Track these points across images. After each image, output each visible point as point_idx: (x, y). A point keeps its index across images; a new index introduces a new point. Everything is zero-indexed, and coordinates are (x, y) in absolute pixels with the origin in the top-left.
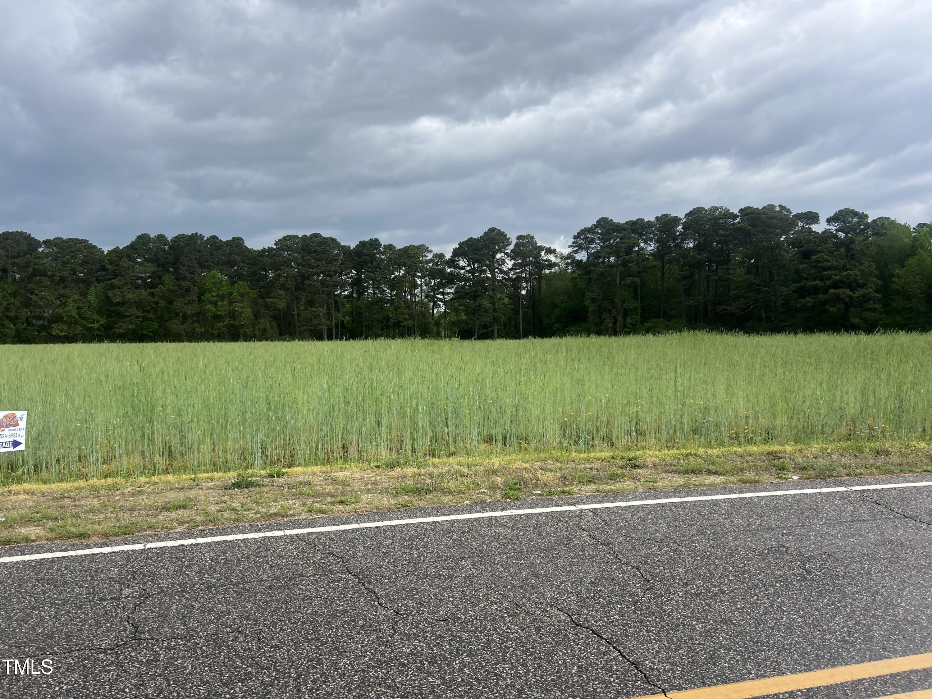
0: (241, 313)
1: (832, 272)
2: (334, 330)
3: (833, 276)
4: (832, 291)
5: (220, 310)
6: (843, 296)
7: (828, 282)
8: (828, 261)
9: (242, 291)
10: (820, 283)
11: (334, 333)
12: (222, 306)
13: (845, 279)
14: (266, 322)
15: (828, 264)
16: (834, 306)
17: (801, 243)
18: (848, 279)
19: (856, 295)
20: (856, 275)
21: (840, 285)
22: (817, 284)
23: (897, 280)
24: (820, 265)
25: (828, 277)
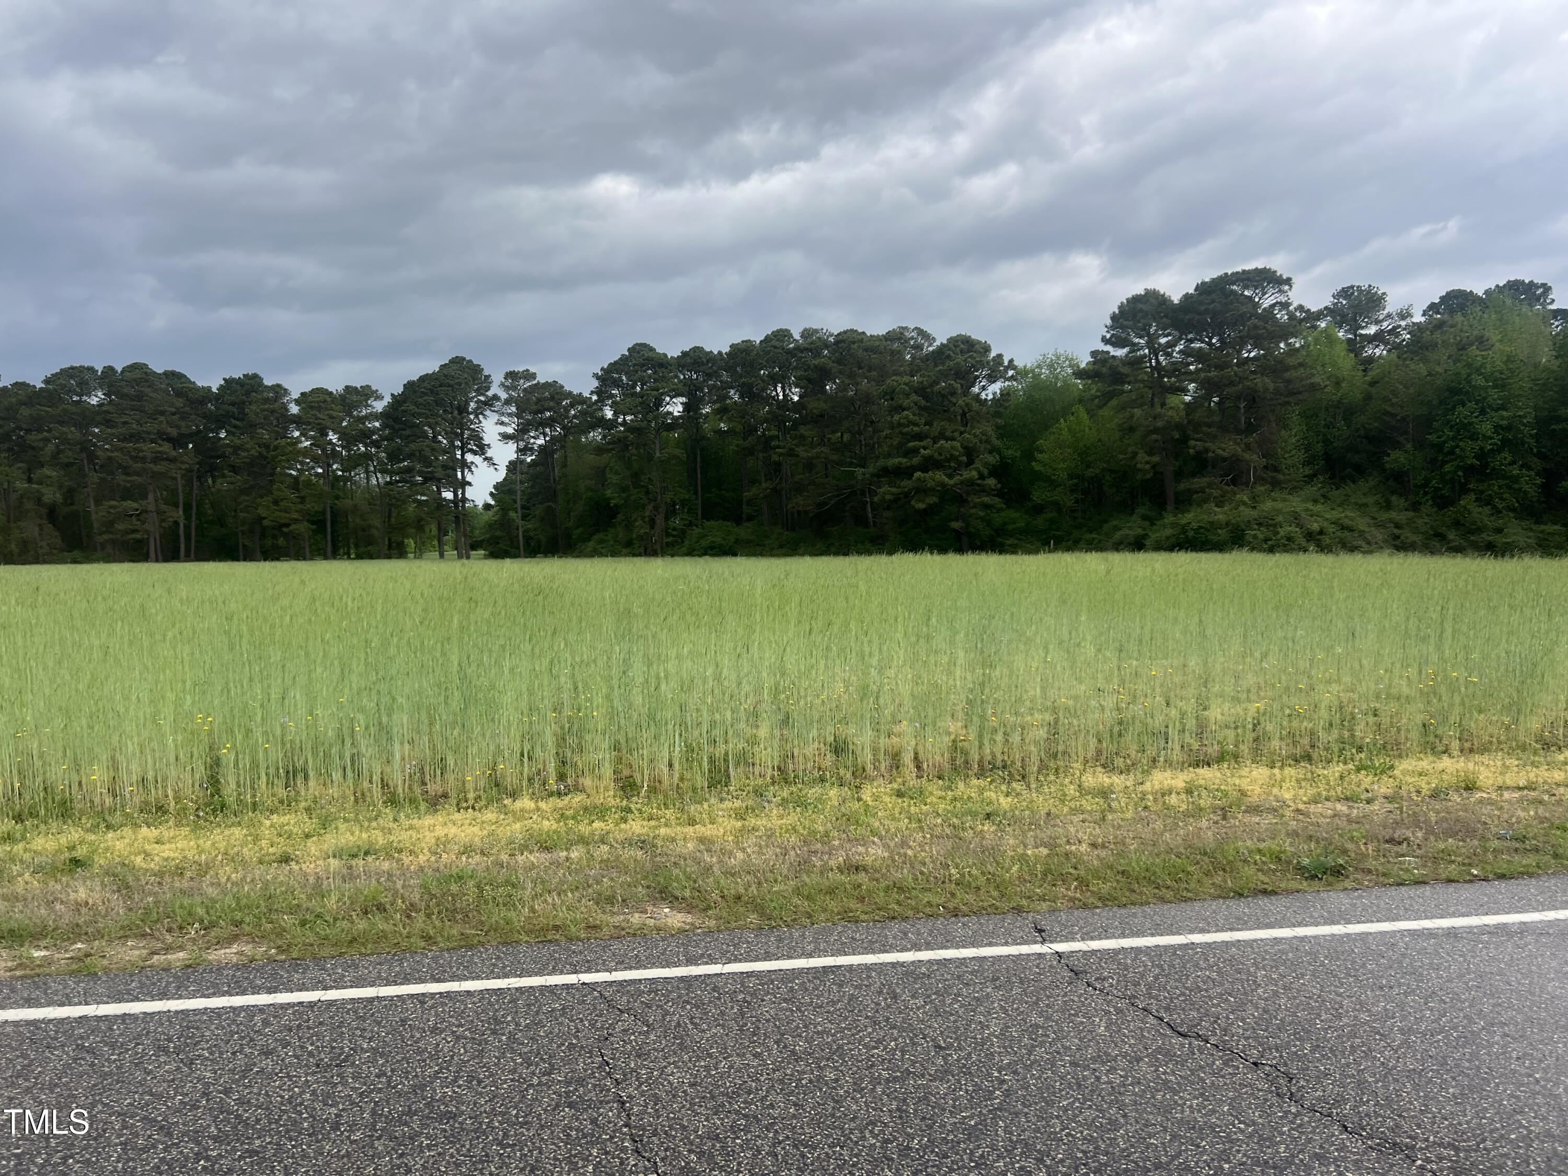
1: (922, 444)
2: (182, 540)
3: (922, 451)
4: (918, 474)
6: (932, 484)
7: (916, 461)
8: (917, 425)
10: (905, 460)
11: (182, 546)
13: (936, 455)
14: (31, 528)
15: (916, 429)
16: (922, 501)
17: (893, 391)
18: (940, 454)
19: (952, 482)
20: (952, 448)
21: (929, 464)
22: (900, 463)
23: (1039, 456)
24: (906, 430)
25: (915, 451)
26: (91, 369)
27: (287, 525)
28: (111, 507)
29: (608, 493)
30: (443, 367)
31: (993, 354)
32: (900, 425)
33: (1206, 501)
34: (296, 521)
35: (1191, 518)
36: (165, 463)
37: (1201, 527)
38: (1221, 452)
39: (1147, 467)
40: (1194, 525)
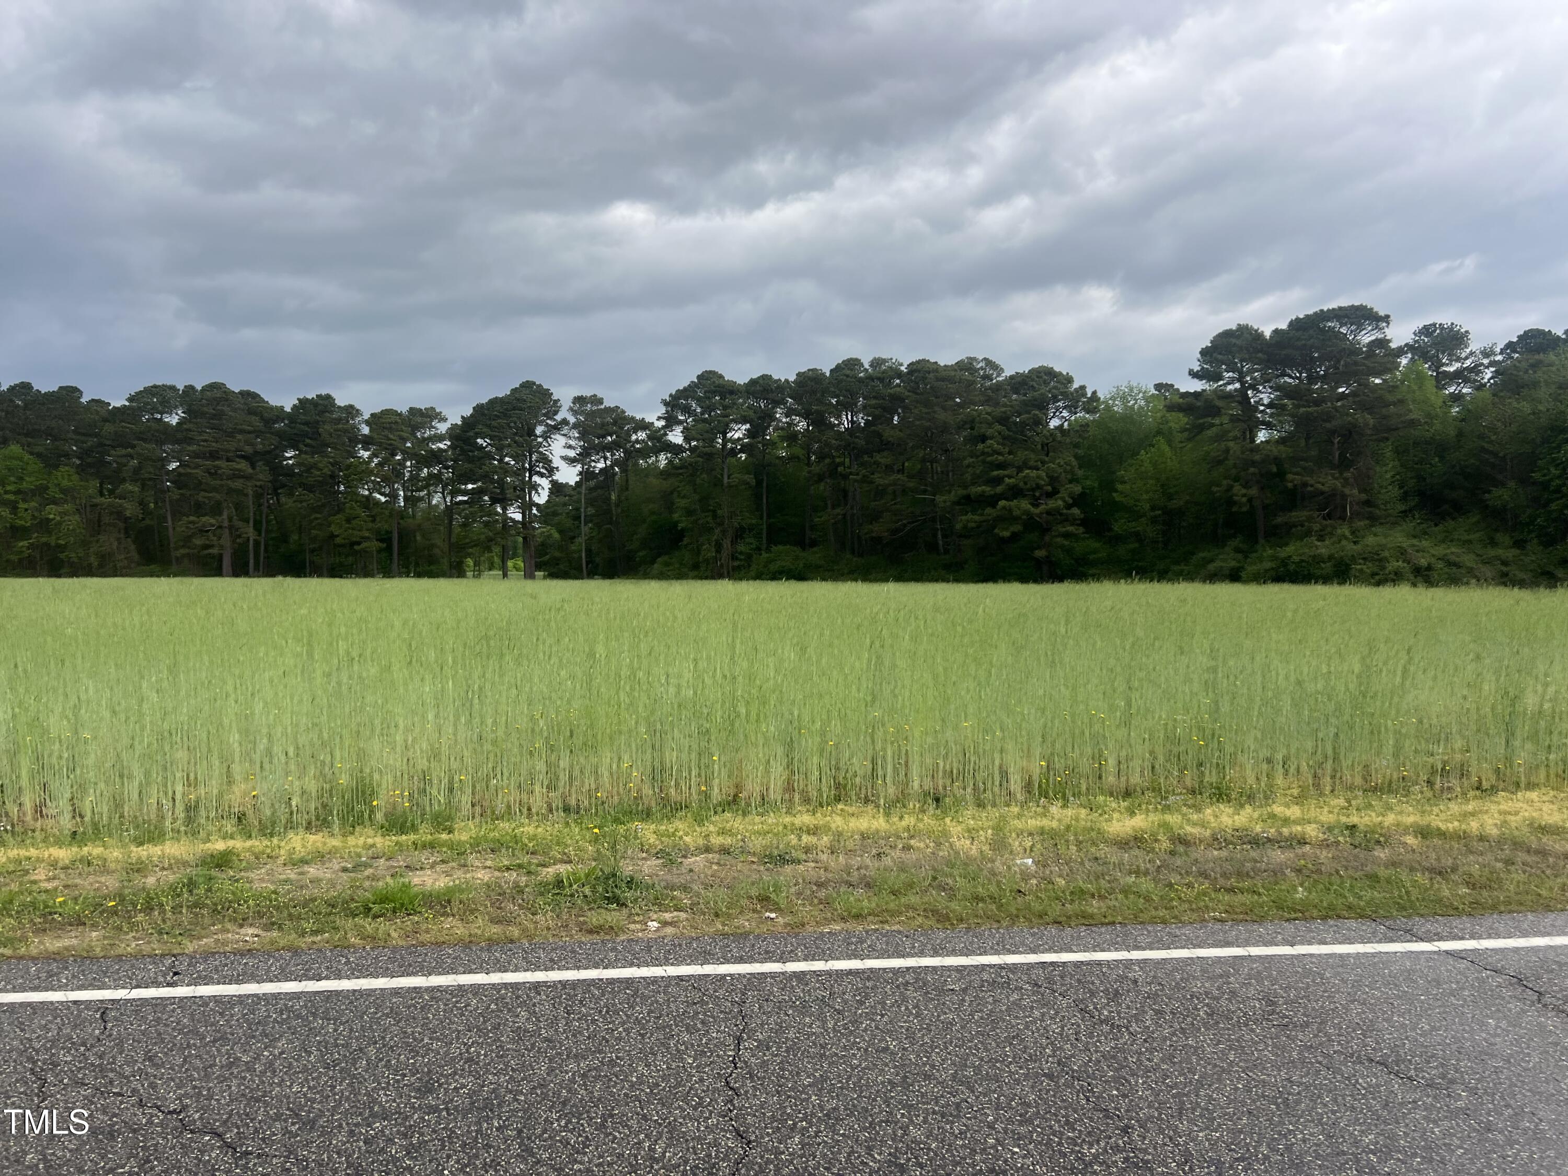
0: (60, 523)
1: (1006, 472)
3: (1007, 480)
4: (1002, 503)
5: (21, 518)
6: (1016, 513)
7: (999, 489)
8: (999, 454)
9: (65, 483)
10: (988, 489)
12: (26, 510)
13: (1021, 484)
14: (109, 541)
15: (1000, 458)
16: (1006, 529)
17: (973, 421)
18: (1025, 483)
19: (1037, 511)
20: (1038, 477)
21: (1015, 493)
22: (984, 492)
23: (1119, 487)
24: (989, 459)
25: (998, 481)
26: (173, 388)
27: (359, 543)
28: (191, 522)
29: (676, 516)
30: (514, 391)
31: (1076, 385)
32: (983, 453)
33: (1308, 533)
34: (367, 539)
35: (1292, 550)
36: (241, 481)
37: (1302, 561)
38: (1320, 486)
39: (1244, 500)
40: (1296, 558)
